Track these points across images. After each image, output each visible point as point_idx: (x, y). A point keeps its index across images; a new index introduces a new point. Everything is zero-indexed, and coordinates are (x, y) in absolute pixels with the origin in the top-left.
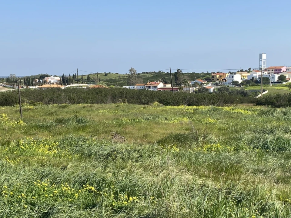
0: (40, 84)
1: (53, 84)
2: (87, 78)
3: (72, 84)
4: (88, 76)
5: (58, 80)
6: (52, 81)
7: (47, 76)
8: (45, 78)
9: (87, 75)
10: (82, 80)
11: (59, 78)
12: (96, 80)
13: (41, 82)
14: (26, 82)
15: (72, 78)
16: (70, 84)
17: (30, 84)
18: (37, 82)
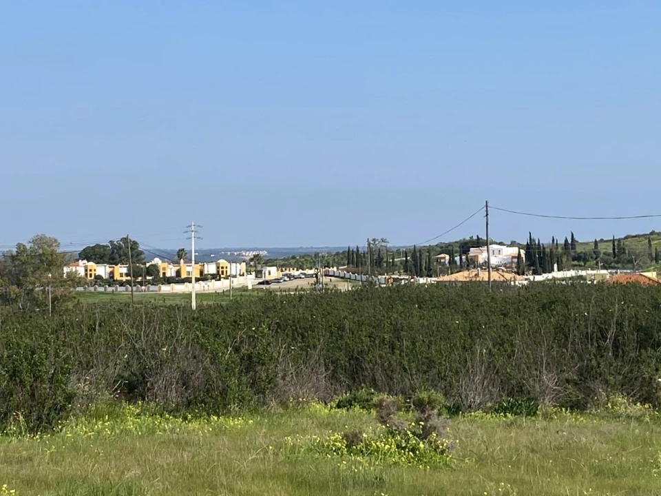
0: (453, 267)
1: (497, 269)
2: (614, 249)
3: (559, 270)
4: (616, 243)
5: (513, 257)
6: (494, 261)
7: (478, 243)
8: (471, 249)
9: (614, 241)
10: (595, 256)
11: (514, 251)
12: (637, 256)
13: (458, 263)
14: (411, 263)
15: (560, 250)
16: (552, 270)
17: (421, 270)
18: (444, 264)
